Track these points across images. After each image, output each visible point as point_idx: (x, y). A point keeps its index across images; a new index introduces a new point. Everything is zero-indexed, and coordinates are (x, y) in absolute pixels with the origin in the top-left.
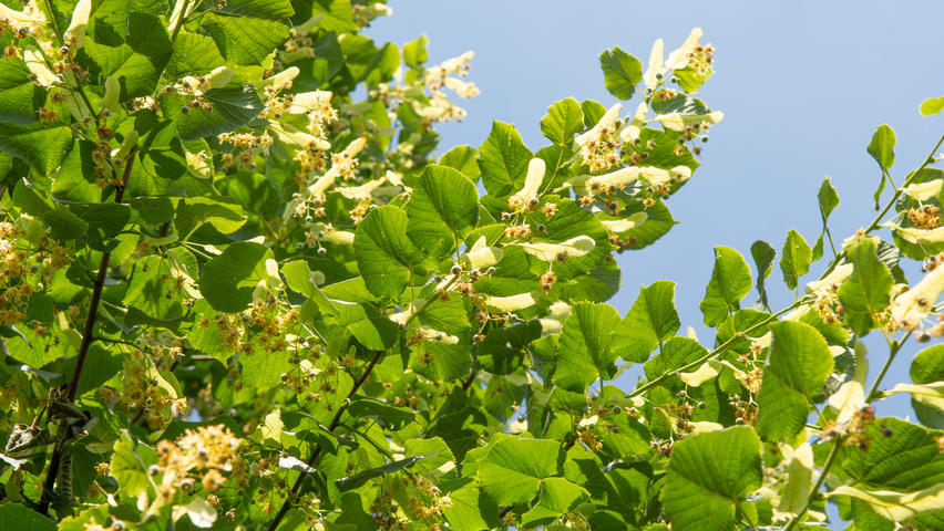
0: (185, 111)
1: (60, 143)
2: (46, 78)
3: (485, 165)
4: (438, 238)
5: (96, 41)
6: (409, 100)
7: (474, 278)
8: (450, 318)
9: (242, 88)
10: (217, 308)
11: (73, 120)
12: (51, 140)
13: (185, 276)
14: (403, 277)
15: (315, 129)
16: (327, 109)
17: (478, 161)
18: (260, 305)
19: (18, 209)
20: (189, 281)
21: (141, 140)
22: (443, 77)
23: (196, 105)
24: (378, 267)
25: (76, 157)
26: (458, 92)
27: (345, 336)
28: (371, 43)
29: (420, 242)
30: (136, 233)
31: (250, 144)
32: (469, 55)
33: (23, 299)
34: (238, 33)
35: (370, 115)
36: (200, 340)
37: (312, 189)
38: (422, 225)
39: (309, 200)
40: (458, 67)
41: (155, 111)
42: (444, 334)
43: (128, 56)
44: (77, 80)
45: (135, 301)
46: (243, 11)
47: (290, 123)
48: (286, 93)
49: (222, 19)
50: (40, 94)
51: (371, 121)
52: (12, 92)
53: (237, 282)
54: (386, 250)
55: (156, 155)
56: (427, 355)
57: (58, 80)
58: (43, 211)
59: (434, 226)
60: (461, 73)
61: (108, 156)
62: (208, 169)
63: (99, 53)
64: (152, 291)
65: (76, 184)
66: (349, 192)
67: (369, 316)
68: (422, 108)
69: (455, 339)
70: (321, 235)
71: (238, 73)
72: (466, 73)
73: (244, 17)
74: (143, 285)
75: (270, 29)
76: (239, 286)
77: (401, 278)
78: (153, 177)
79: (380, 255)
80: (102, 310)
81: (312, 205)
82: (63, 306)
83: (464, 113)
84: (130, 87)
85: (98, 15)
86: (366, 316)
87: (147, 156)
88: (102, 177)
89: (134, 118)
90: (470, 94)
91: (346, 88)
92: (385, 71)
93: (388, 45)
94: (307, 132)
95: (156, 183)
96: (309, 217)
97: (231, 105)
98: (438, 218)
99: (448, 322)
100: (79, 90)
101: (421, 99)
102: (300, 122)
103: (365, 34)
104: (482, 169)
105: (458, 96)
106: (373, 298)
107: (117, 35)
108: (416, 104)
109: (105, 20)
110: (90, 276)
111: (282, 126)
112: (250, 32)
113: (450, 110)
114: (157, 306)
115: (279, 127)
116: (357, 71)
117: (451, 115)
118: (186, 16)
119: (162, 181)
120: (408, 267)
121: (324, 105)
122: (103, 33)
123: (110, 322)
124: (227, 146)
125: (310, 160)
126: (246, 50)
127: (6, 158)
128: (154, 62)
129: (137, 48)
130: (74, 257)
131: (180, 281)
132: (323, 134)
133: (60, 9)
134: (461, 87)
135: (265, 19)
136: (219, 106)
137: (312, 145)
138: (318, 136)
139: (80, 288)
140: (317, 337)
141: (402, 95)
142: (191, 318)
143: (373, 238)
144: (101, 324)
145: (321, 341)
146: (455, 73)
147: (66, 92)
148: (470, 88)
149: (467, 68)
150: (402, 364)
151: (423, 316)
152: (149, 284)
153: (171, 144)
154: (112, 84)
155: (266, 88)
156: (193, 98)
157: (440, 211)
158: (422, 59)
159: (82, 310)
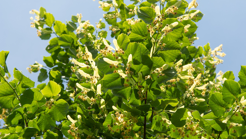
0: (158, 77)
1: (129, 91)
2: (124, 76)
3: (241, 78)
4: (231, 99)
5: (134, 64)
6: (207, 60)
7: (243, 108)
8: (238, 119)
9: (171, 68)
10: (176, 127)
11: (131, 85)
12: (127, 90)
13: (166, 119)
14: (223, 110)
15: (190, 74)
16: (192, 68)
17: (238, 77)
18: (188, 124)
19: (123, 110)
20: (167, 121)
21: (149, 86)
22: (216, 53)
23: (161, 75)
24: (216, 109)
25: (133, 94)
26: (220, 55)
27: (211, 128)
28: (195, 47)
29: (227, 101)
30: (151, 110)
31: (174, 81)
32: (221, 45)
33: (129, 133)
34: (167, 55)
35: (198, 66)
36: (172, 135)
37: (190, 89)
38: (226, 96)
39: (190, 92)
40: (219, 49)
41: (151, 78)
42: (238, 124)
43: (142, 66)
44: (131, 75)
45: (154, 128)
46: (168, 49)
47: (182, 74)
48: (181, 66)
49: (163, 52)
50: (123, 80)
51: (199, 68)
52: (116, 81)
53: (180, 119)
54: (217, 104)
55: (153, 90)
56: (234, 130)
57: (127, 76)
58: (129, 110)
59: (230, 96)
60: (220, 50)
61: (141, 92)
62: (165, 90)
63: (135, 67)
64: (158, 124)
65: (135, 101)
66: (200, 88)
67: (217, 122)
68: (211, 61)
69: (241, 125)
70: (195, 101)
71: (169, 65)
72: (221, 50)
73: (168, 50)
74: (155, 123)
75: (175, 52)
76: (181, 120)
77: (223, 111)
78: (153, 95)
79: (216, 106)
80: (147, 131)
81: (190, 93)
82: (137, 132)
83: (223, 61)
84: (144, 74)
85: (134, 58)
86: (216, 122)
87: (151, 90)
88: (141, 98)
89: (146, 81)
90: (223, 55)
91: (190, 60)
92: (200, 54)
93: (199, 47)
94: (188, 75)
95: (153, 96)
96: (191, 97)
97: (169, 73)
98: (230, 94)
99: (237, 120)
100: (132, 77)
101: (210, 59)
102: (185, 73)
103: (193, 46)
104: (240, 79)
105: (220, 57)
106: (216, 117)
107: (139, 62)
108: (210, 61)
109: (135, 59)
110: (142, 123)
111: (181, 75)
112: (170, 54)
113: (219, 61)
114: (160, 128)
115: (180, 75)
116: (192, 55)
117: (220, 62)
118: (154, 53)
119: (155, 96)
120: (224, 108)
121: (191, 68)
122: (135, 62)
123: (149, 134)
124: (169, 83)
125: (190, 82)
126: (170, 58)
127: (117, 97)
128: (149, 66)
129: (144, 64)
130: (138, 119)
131: (165, 121)
132: (192, 75)
133: (124, 58)
134: (221, 54)
135: (173, 50)
136: (166, 74)
137: (190, 78)
138: (191, 76)
139: (140, 127)
140: (203, 130)
141: (206, 59)
142: (169, 130)
143: (214, 102)
144: (147, 135)
145: (205, 131)
146: (219, 51)
147: (129, 78)
148: (223, 54)
149: (221, 49)
150: (227, 133)
151: (231, 120)
152: (157, 122)
153: (156, 86)
154: (140, 74)
155: (176, 66)
156: (160, 73)
157: (230, 92)
158: (209, 49)
159: (142, 132)
